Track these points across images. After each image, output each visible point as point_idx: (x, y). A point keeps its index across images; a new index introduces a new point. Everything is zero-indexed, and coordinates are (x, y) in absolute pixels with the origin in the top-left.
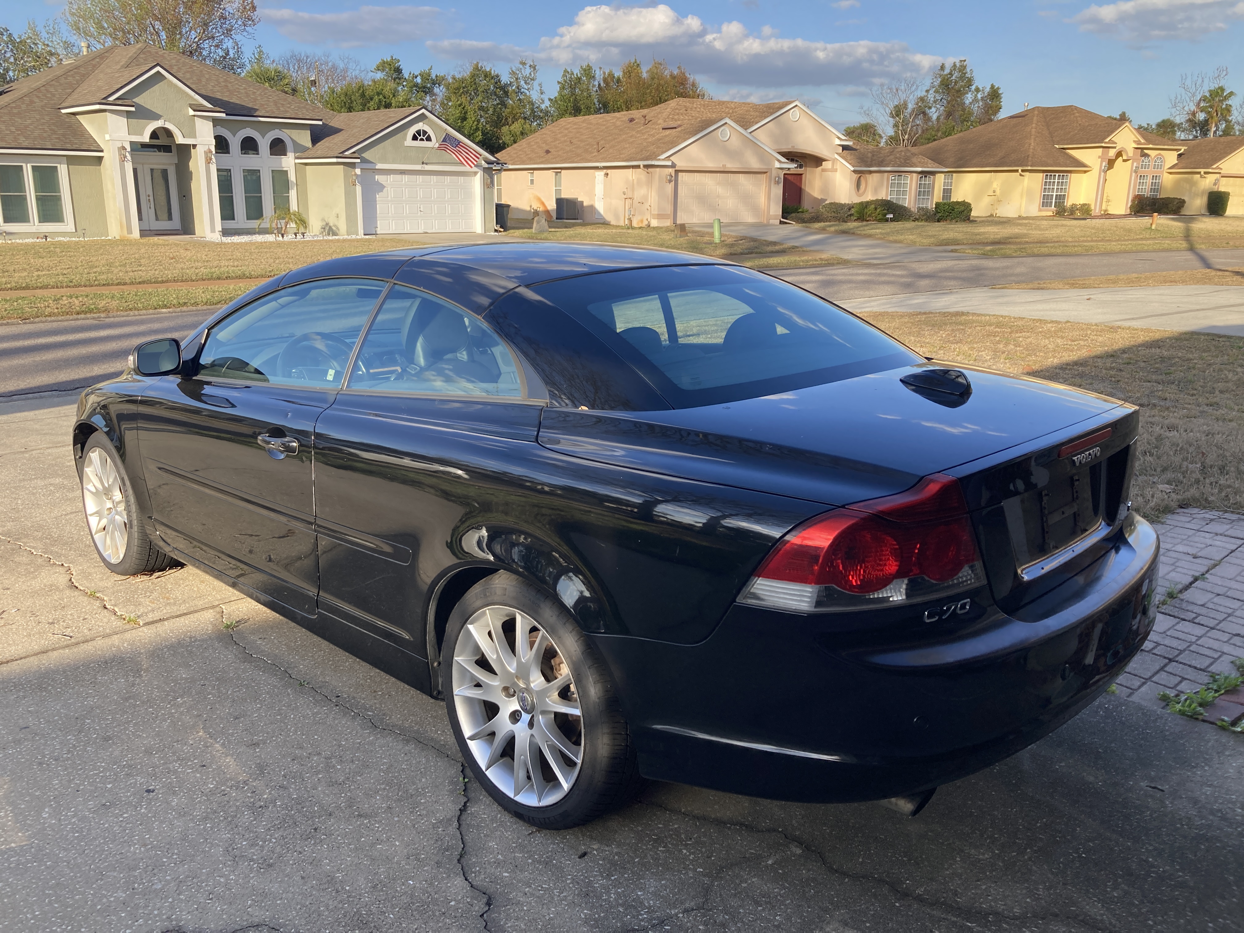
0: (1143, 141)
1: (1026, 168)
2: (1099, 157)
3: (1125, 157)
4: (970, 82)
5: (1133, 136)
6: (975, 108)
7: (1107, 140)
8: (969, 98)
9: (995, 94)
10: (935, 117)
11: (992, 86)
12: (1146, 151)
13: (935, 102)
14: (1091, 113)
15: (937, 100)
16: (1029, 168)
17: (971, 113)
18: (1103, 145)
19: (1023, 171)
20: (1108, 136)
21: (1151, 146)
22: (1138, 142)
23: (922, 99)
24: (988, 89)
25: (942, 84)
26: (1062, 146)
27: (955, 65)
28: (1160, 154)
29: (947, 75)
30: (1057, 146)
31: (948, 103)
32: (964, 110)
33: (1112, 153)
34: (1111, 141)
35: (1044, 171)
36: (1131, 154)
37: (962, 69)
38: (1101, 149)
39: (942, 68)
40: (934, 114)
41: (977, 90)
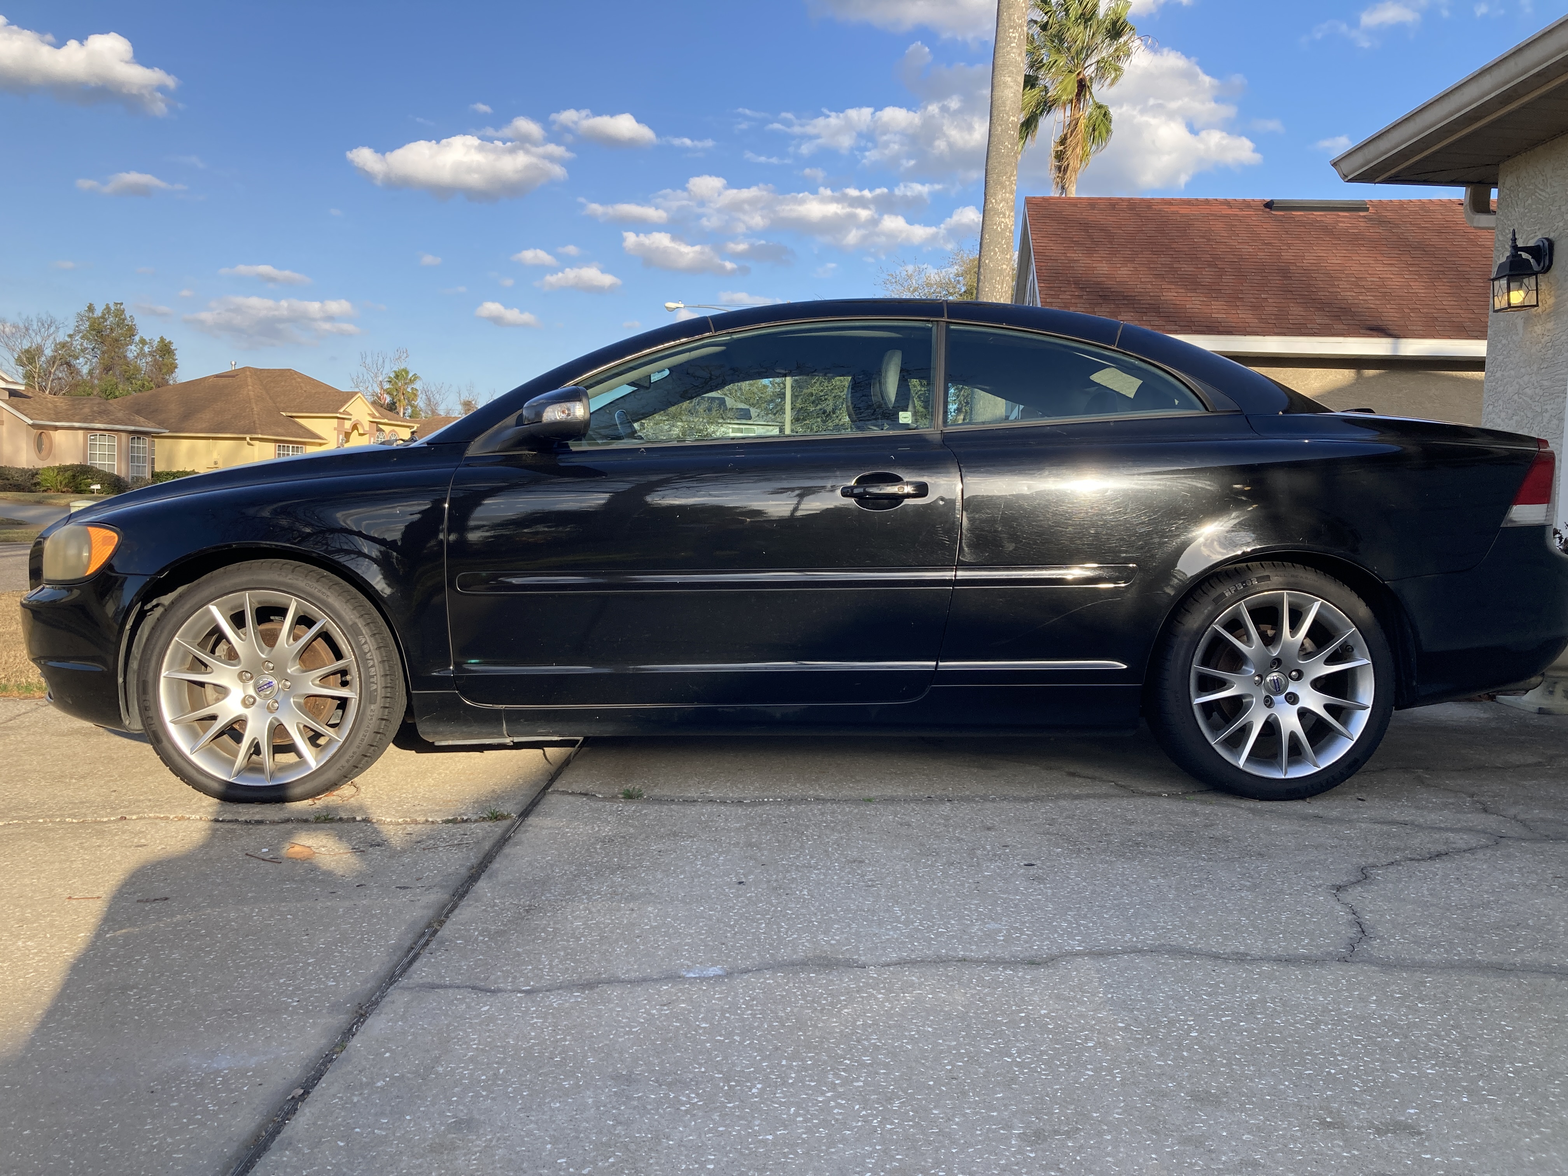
0: (377, 415)
1: (256, 436)
2: (335, 429)
3: (361, 431)
4: (131, 331)
5: (367, 409)
6: (142, 363)
7: (341, 410)
8: (132, 351)
9: (165, 350)
10: (85, 370)
11: (162, 339)
12: (381, 426)
13: (83, 350)
14: (314, 380)
15: (86, 349)
16: (260, 436)
17: (138, 369)
18: (338, 415)
19: (251, 439)
20: (342, 406)
21: (386, 421)
22: (374, 416)
23: (63, 345)
24: (155, 344)
25: (92, 328)
26: (290, 414)
27: (108, 308)
28: (393, 431)
29: (98, 318)
30: (284, 414)
31: (103, 353)
32: (128, 364)
33: (348, 425)
34: (345, 412)
35: (276, 441)
36: (367, 428)
37: (119, 313)
38: (336, 420)
39: (91, 308)
40: (83, 366)
41: (143, 342)
